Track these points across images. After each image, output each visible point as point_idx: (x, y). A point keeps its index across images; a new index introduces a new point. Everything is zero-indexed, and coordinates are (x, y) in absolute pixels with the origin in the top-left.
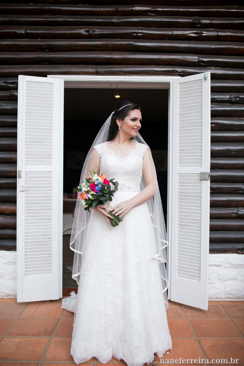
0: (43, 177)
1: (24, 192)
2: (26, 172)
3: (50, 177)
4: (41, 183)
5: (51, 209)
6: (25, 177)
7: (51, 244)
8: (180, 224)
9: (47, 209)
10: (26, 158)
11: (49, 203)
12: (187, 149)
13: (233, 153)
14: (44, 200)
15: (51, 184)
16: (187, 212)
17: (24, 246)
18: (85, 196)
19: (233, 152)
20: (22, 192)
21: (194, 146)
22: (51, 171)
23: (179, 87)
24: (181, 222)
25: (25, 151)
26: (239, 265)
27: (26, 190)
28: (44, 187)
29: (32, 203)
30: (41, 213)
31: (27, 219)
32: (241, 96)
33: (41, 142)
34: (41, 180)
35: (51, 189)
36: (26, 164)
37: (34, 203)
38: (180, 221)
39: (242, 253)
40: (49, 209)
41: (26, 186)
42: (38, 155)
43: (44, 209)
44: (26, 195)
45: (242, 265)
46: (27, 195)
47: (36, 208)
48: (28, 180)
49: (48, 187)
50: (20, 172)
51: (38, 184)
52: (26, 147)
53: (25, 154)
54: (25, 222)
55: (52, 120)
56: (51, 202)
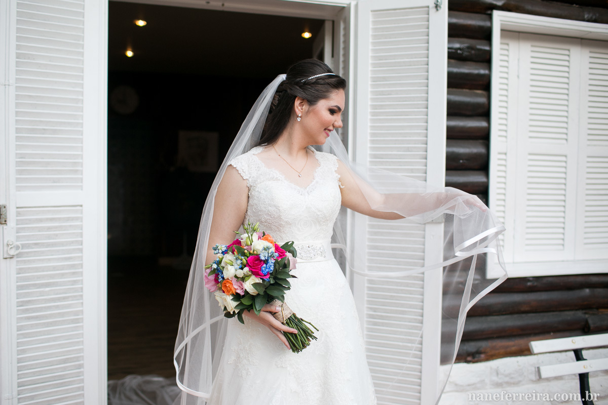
0: (59, 219)
1: (14, 260)
2: (17, 208)
3: (77, 219)
4: (57, 235)
5: (82, 296)
6: (17, 220)
7: (82, 381)
8: (373, 315)
9: (71, 296)
10: (20, 172)
11: (75, 282)
12: (391, 154)
13: (461, 161)
14: (63, 275)
15: (81, 235)
16: (389, 290)
17: (15, 393)
18: (236, 287)
19: (462, 159)
20: (8, 260)
21: (408, 149)
22: (80, 204)
23: (371, 19)
24: (375, 310)
25: (17, 154)
26: (469, 385)
27: (18, 255)
28: (62, 244)
29: (35, 286)
30: (57, 307)
31: (22, 326)
32: (479, 47)
33: (55, 132)
34: (56, 228)
35: (80, 247)
36: (19, 188)
37: (39, 284)
38: (371, 309)
39: (474, 360)
40: (75, 296)
41: (19, 243)
42: (48, 164)
43: (64, 299)
44: (18, 267)
45: (473, 384)
46: (21, 267)
47: (43, 296)
48: (24, 228)
49: (72, 242)
50: (4, 209)
51: (49, 237)
52: (18, 143)
53: (16, 162)
54: (18, 335)
55: (82, 78)
56: (81, 278)
